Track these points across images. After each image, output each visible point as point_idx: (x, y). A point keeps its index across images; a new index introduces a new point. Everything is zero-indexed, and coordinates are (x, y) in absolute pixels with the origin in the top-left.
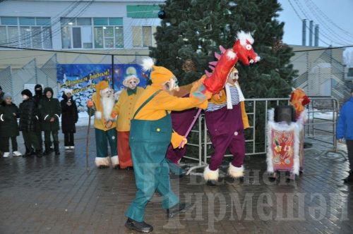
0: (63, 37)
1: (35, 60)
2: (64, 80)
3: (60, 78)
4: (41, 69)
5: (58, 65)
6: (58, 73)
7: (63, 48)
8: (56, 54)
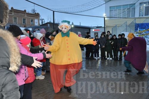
0: (140, 11)
1: (126, 22)
2: (138, 30)
3: (136, 29)
4: (128, 26)
5: (136, 24)
6: (135, 27)
7: (139, 16)
8: (135, 19)
